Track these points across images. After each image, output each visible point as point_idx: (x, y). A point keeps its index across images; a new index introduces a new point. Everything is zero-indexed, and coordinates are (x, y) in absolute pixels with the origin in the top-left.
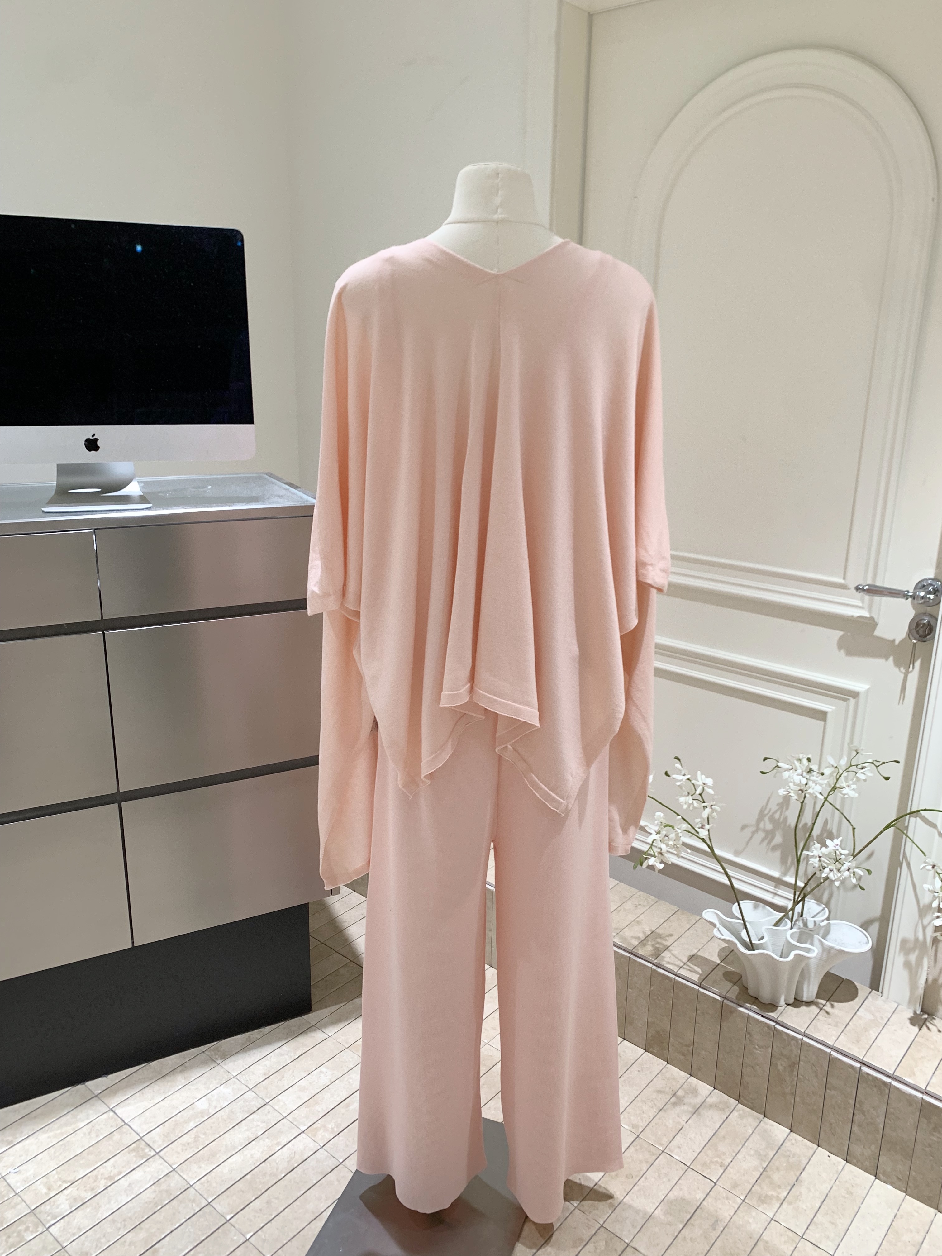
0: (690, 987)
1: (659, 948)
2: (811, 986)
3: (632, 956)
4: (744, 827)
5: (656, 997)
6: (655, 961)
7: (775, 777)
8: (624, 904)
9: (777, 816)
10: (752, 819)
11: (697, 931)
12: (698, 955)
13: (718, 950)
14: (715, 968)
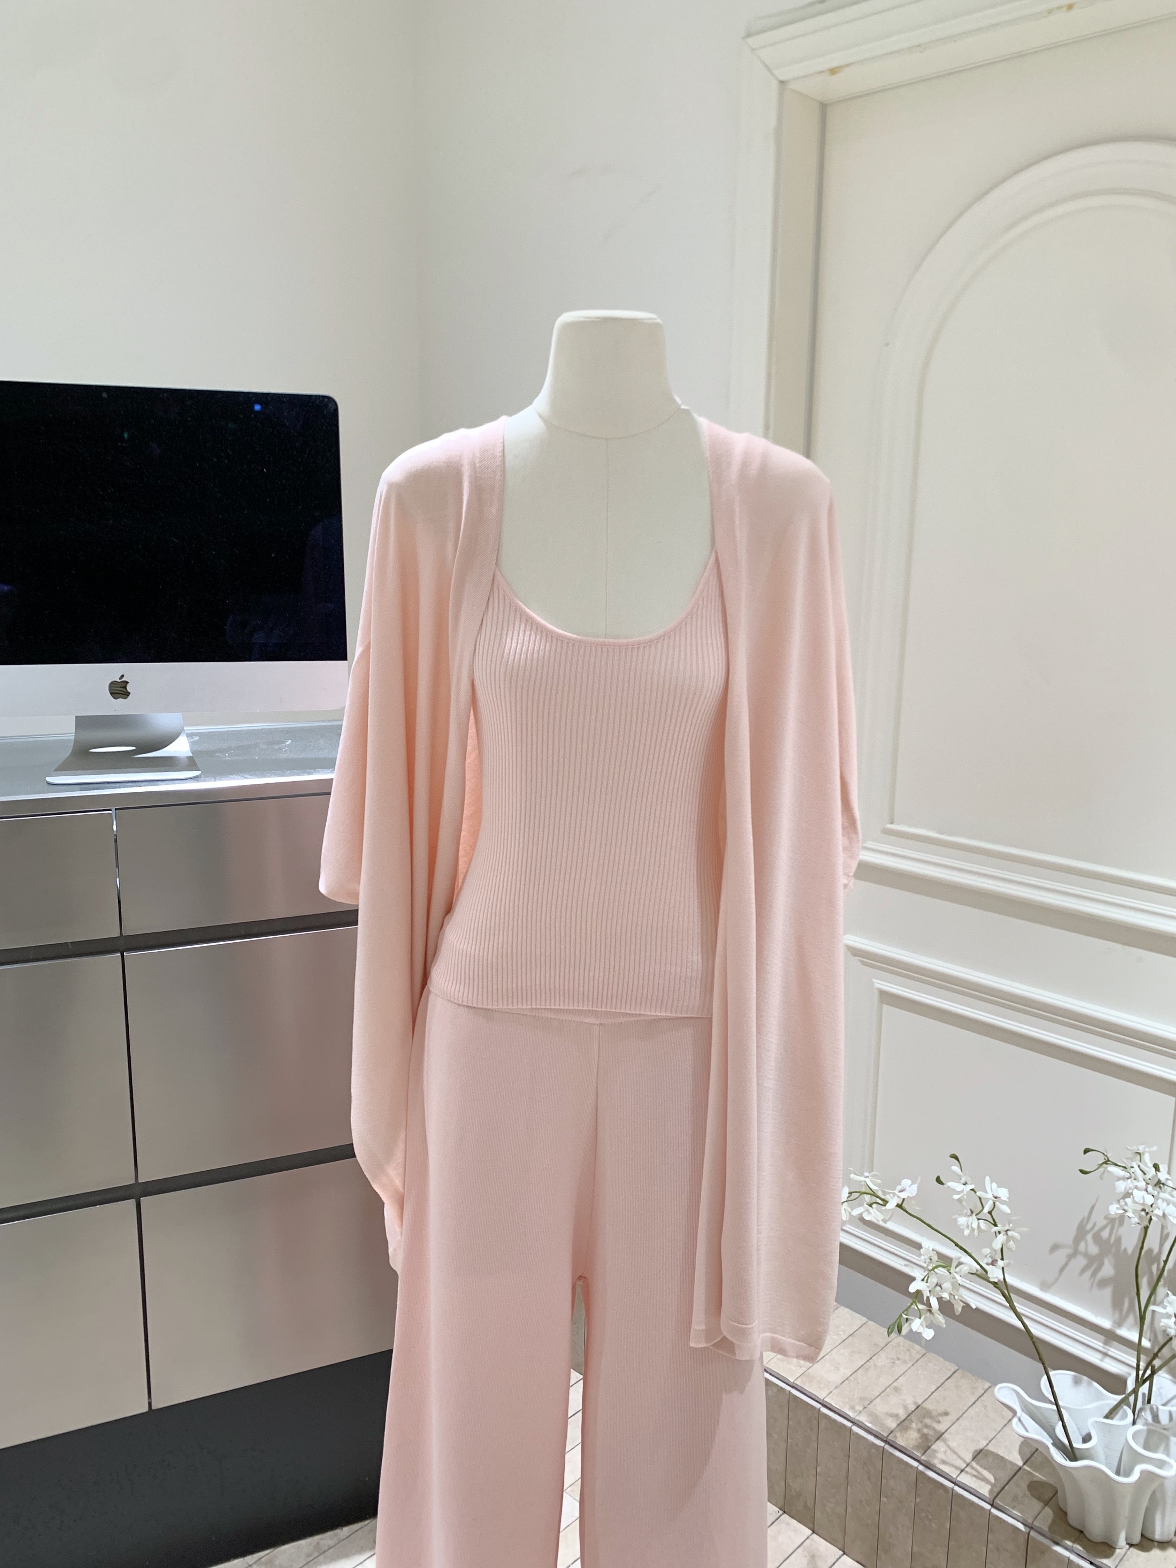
0: (978, 1504)
1: (928, 1434)
2: (1167, 1518)
3: (887, 1447)
4: (1055, 1248)
5: (924, 1515)
6: (923, 1458)
7: (1101, 1177)
8: (874, 1358)
9: (1105, 1234)
10: (1068, 1238)
11: (985, 1407)
12: (987, 1450)
13: (1019, 1443)
14: (1015, 1474)
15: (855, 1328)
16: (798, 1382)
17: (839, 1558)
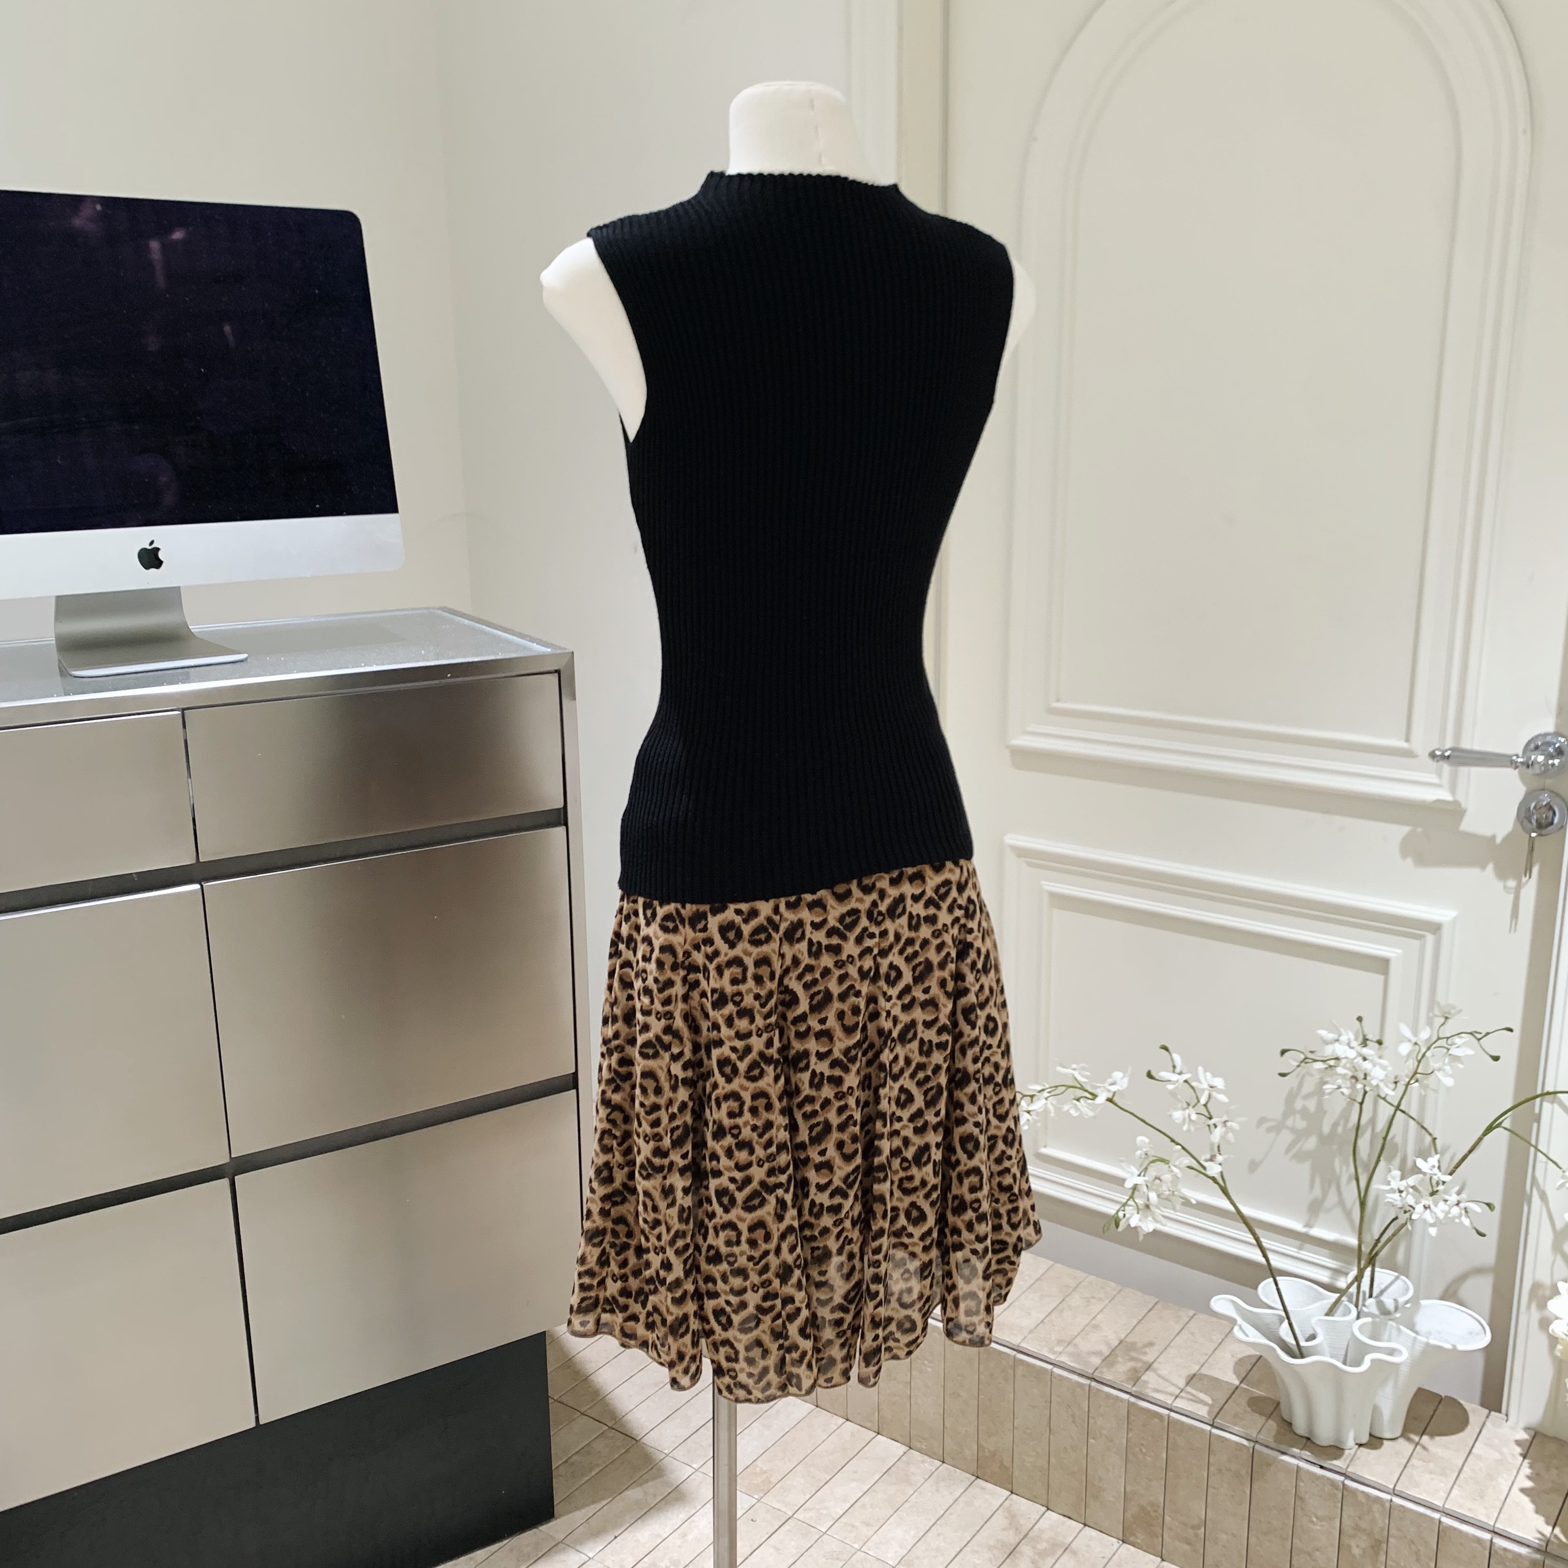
0: (1196, 1427)
1: (1136, 1367)
3: (1094, 1384)
5: (1137, 1449)
6: (1134, 1389)
11: (1192, 1333)
12: (1201, 1374)
14: (1233, 1393)
17: (1044, 1514)
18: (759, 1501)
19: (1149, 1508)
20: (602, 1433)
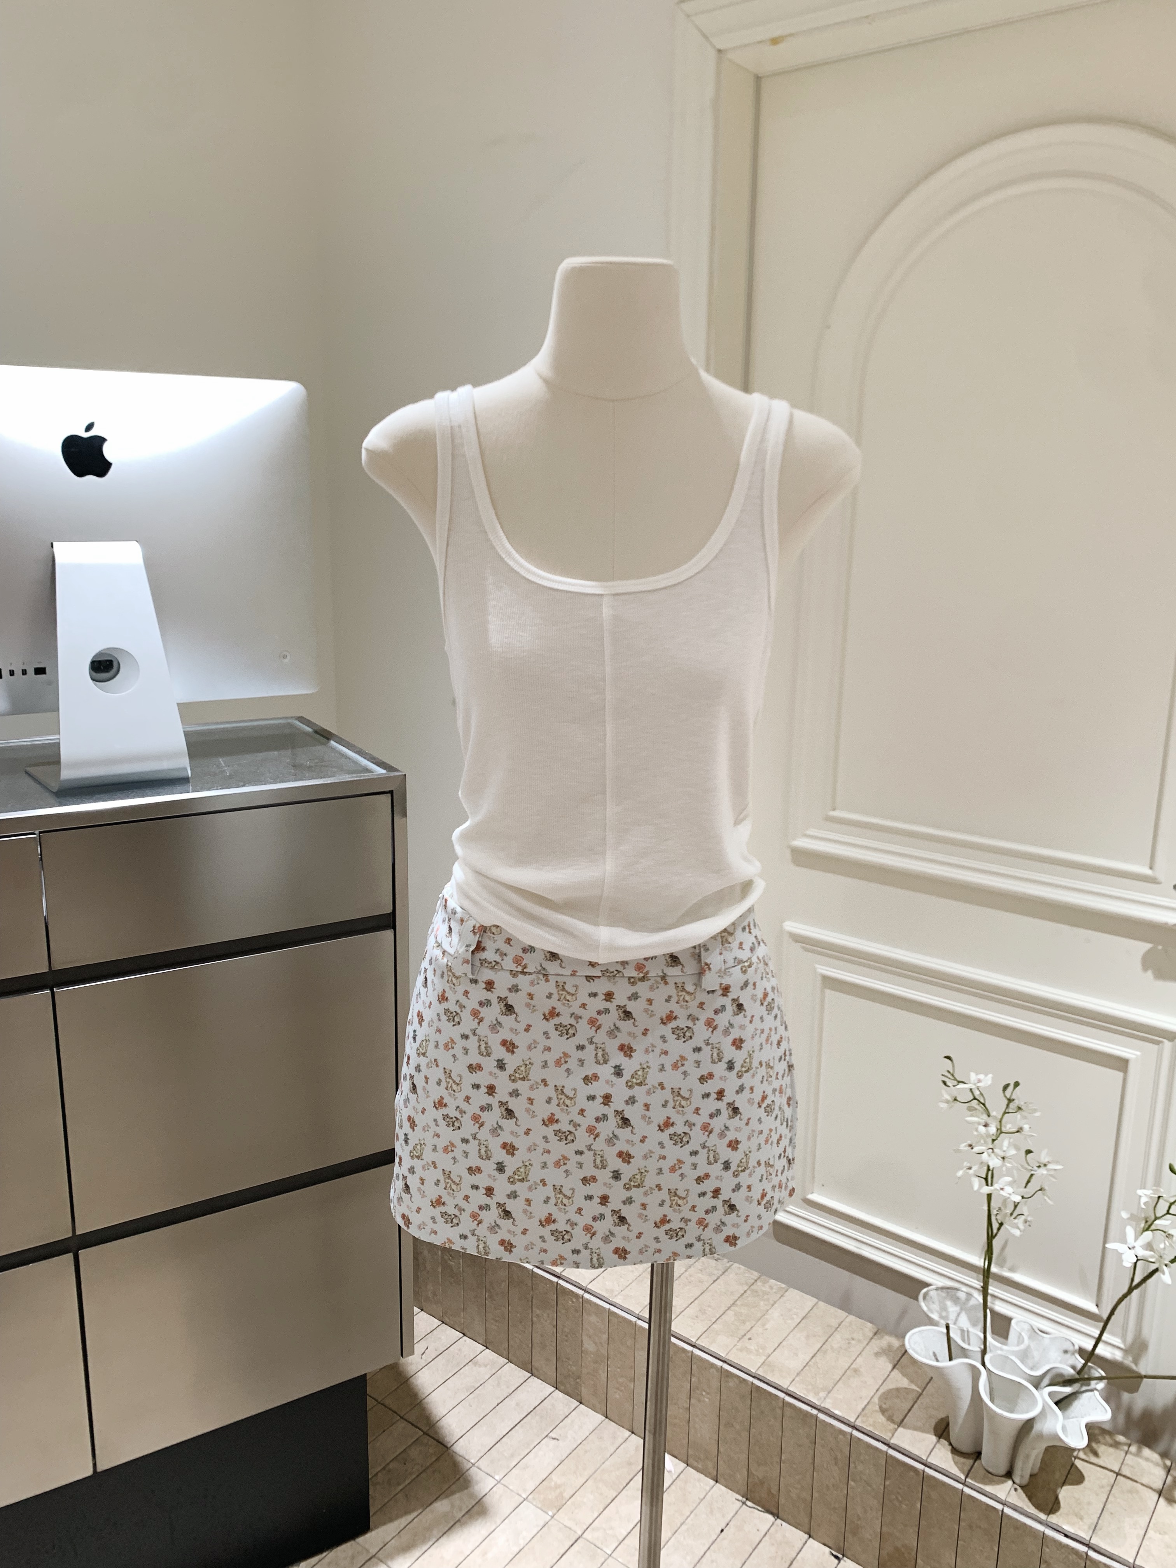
0: (949, 1485)
3: (855, 1433)
5: (893, 1497)
8: (830, 1339)
15: (807, 1310)
16: (761, 1373)
17: (806, 1542)
18: (552, 1517)
19: (903, 1550)
20: (417, 1439)
